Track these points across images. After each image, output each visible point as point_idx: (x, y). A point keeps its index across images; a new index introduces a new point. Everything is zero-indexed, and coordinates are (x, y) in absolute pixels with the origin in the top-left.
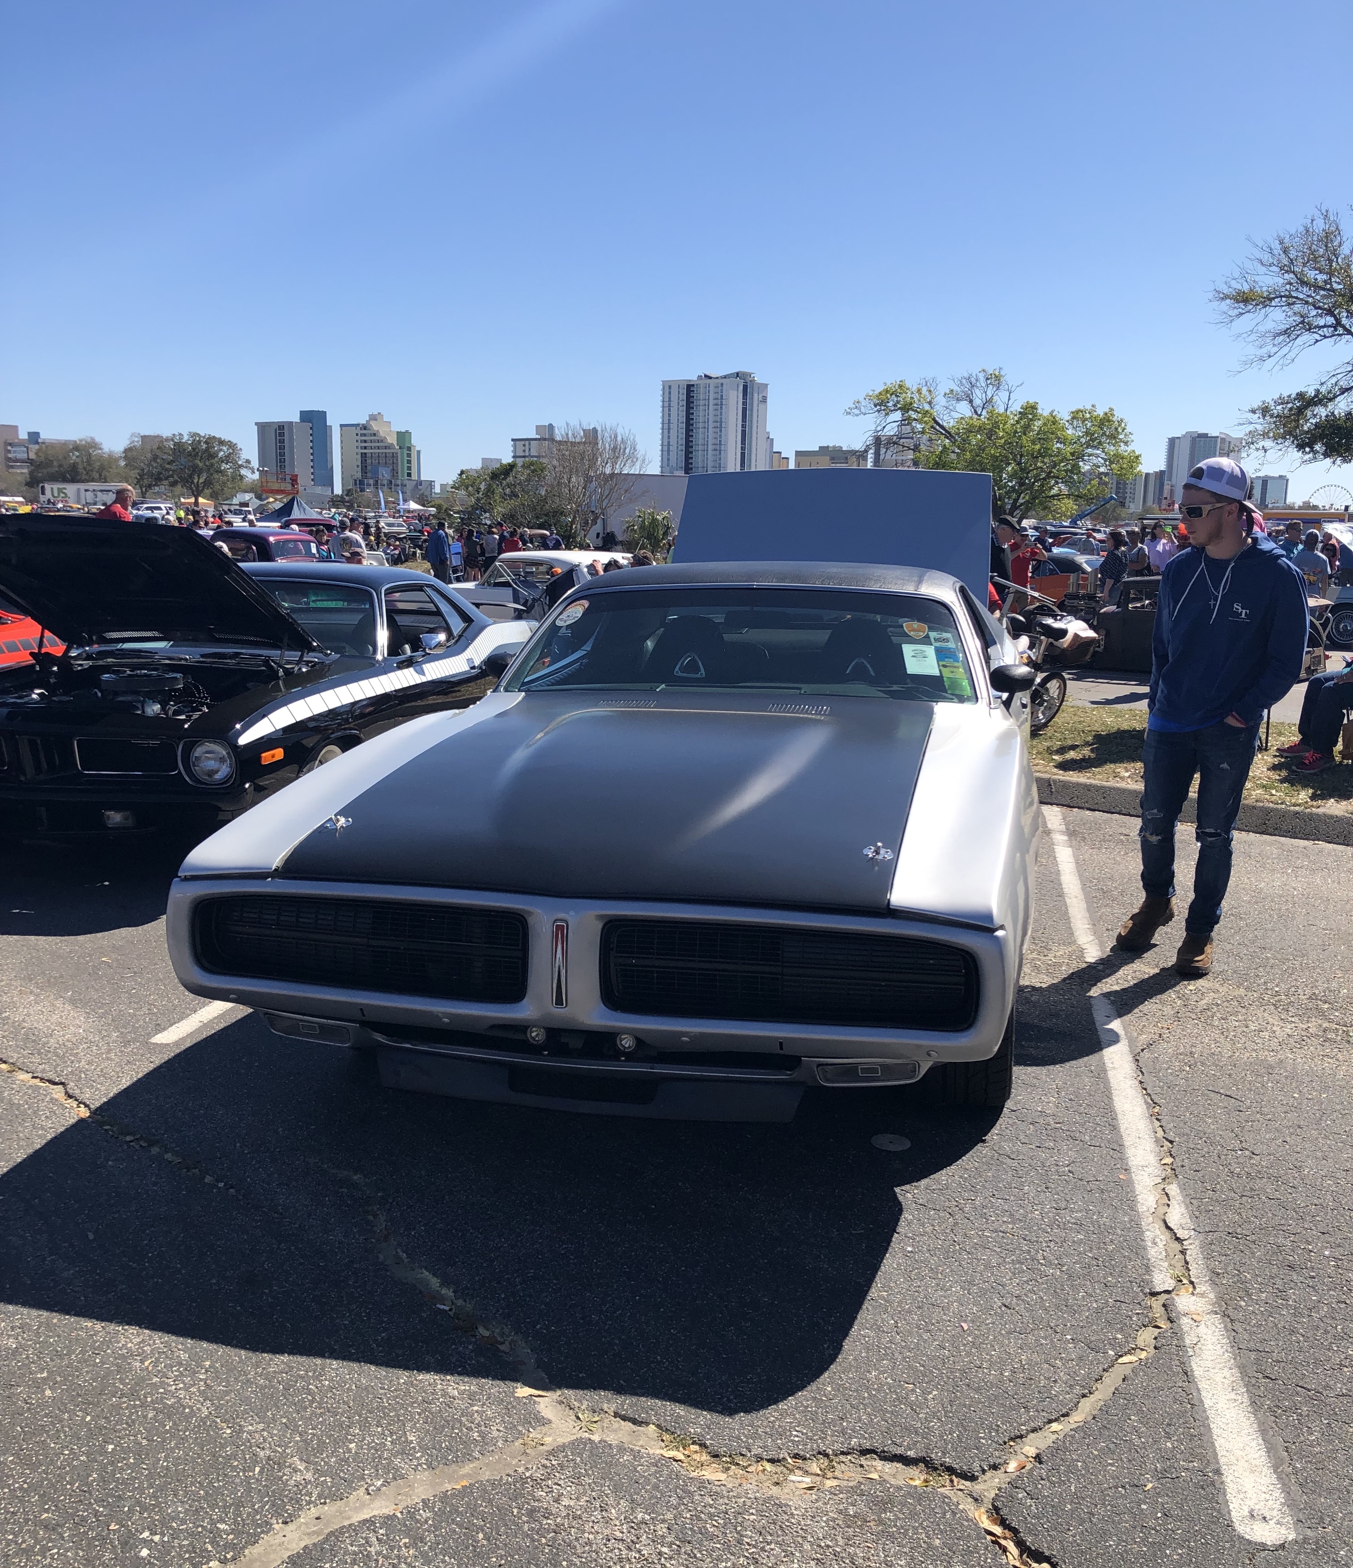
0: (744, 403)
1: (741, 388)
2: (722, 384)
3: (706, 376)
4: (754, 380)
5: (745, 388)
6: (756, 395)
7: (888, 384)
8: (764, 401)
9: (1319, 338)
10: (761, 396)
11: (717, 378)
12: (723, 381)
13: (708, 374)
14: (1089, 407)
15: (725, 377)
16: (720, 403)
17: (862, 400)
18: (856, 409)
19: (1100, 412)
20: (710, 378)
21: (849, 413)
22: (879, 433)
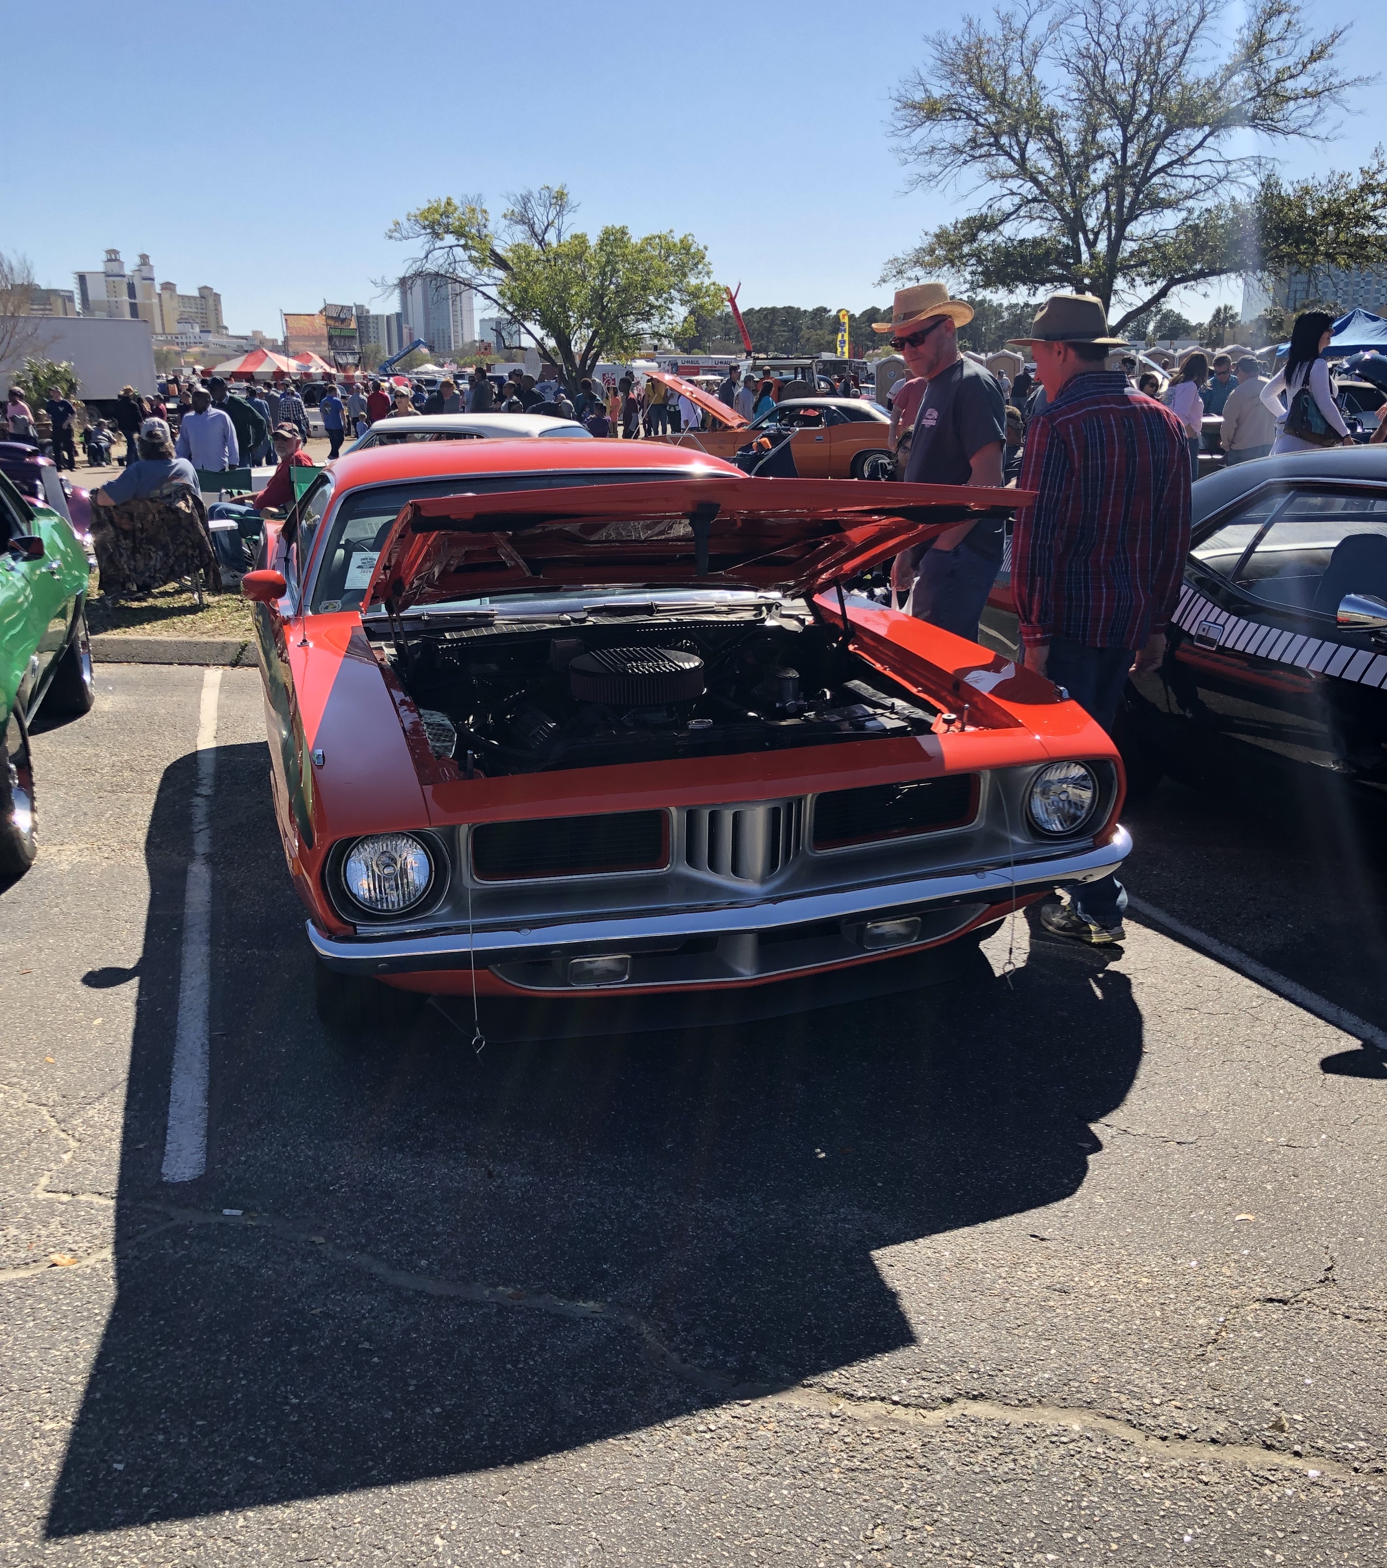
7: (432, 200)
9: (968, 158)
14: (664, 233)
17: (403, 220)
18: (395, 233)
19: (677, 238)
21: (390, 237)
22: (82, 270)
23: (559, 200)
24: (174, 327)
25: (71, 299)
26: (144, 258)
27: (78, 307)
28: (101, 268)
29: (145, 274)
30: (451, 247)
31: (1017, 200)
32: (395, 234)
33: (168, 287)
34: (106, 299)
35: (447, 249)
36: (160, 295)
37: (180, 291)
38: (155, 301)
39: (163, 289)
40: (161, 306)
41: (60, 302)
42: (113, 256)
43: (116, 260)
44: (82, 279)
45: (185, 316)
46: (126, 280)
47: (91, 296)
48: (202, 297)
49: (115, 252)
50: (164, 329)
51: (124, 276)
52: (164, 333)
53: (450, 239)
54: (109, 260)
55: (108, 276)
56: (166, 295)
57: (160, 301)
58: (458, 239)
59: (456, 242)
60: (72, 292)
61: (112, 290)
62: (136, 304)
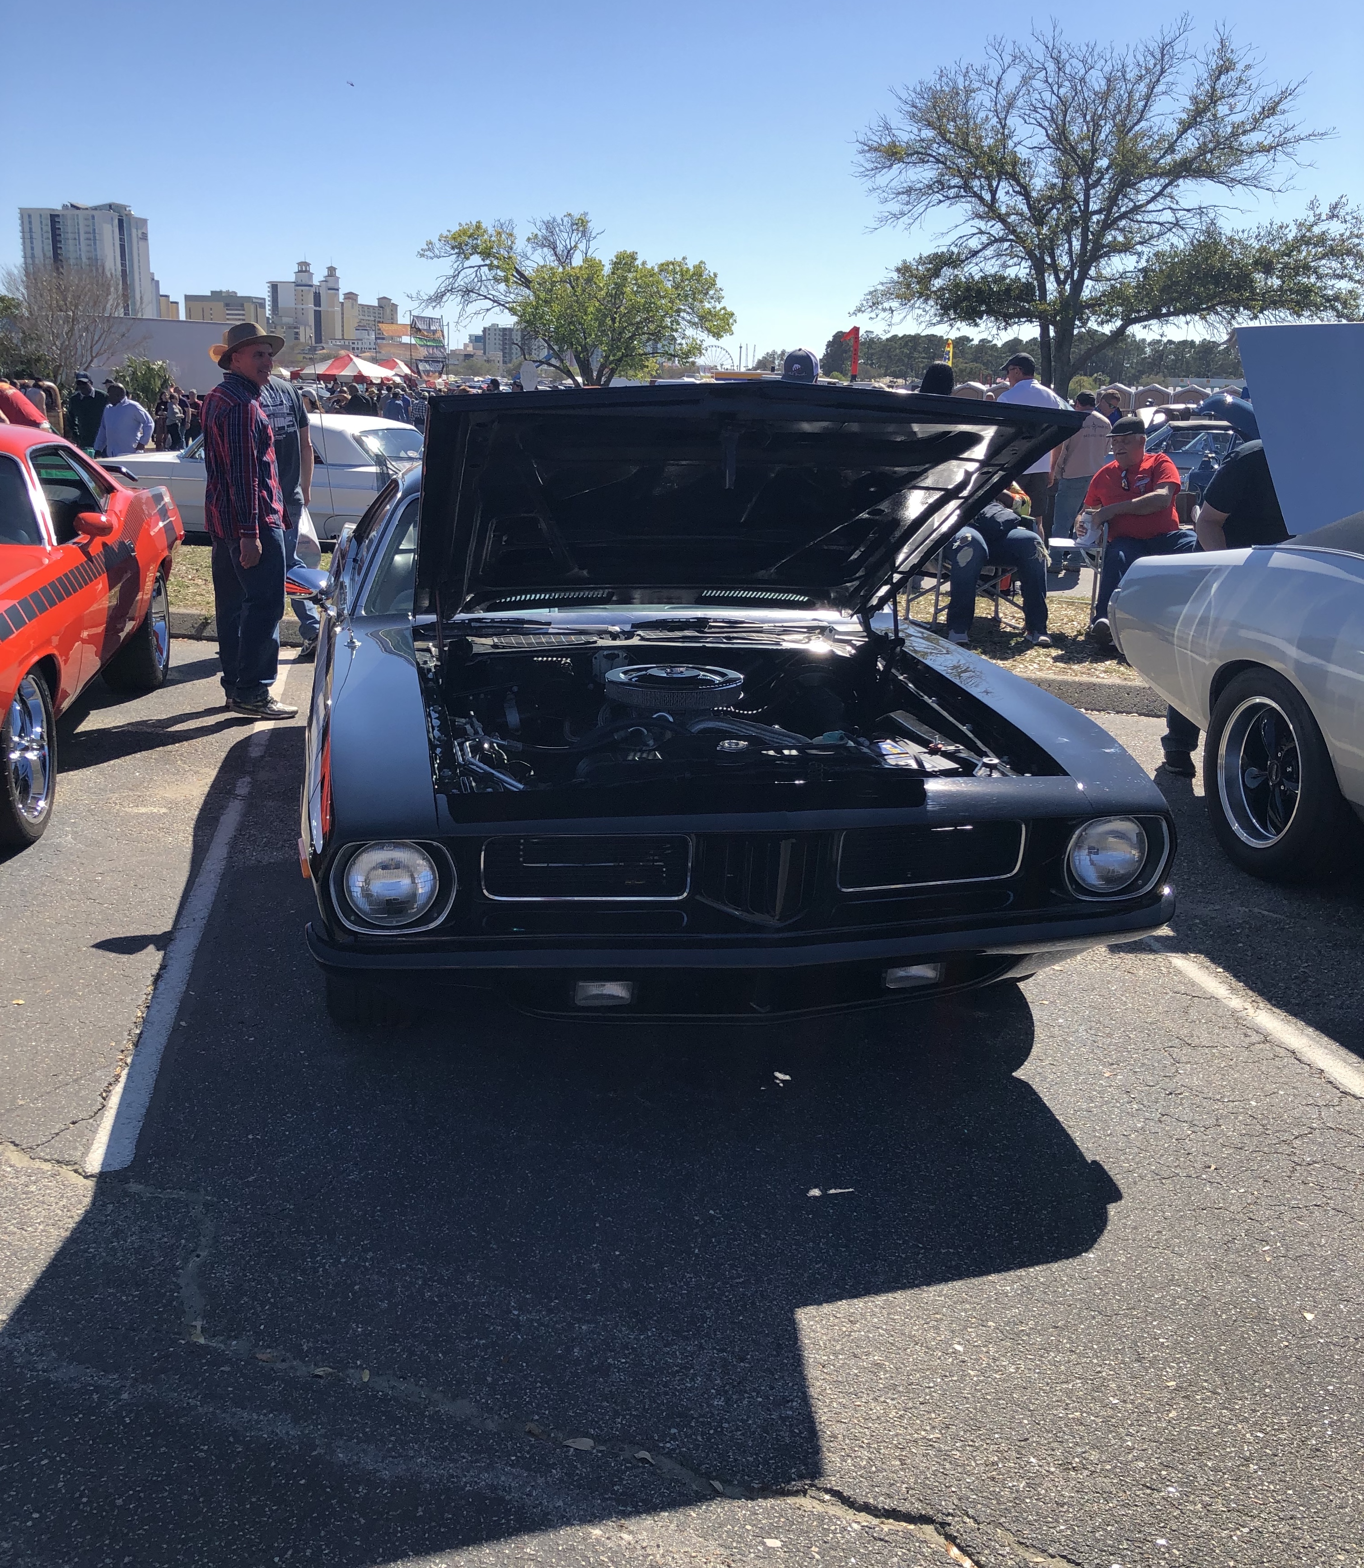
0: (122, 240)
1: (116, 222)
2: (93, 217)
3: (72, 206)
4: (131, 214)
5: (121, 222)
6: (134, 231)
7: (464, 224)
8: (144, 237)
9: (942, 198)
10: (140, 232)
11: (87, 209)
12: (94, 212)
13: (75, 203)
14: (679, 259)
15: (95, 208)
16: (93, 237)
19: (691, 264)
20: (78, 208)
21: (422, 256)
22: (276, 279)
23: (581, 225)
24: (351, 333)
25: (262, 306)
26: (332, 270)
27: (268, 313)
28: (292, 278)
29: (330, 285)
30: (479, 266)
31: (984, 239)
32: (428, 253)
33: (351, 297)
34: (293, 306)
35: (476, 268)
36: (342, 303)
37: (360, 301)
38: (338, 309)
39: (345, 299)
40: (343, 314)
41: (252, 307)
42: (304, 268)
43: (306, 271)
44: (274, 287)
45: (364, 323)
46: (313, 289)
47: (280, 305)
48: (380, 306)
49: (307, 264)
50: (343, 335)
51: (311, 286)
52: (343, 339)
53: (476, 260)
54: (299, 272)
55: (297, 286)
56: (348, 304)
57: (342, 309)
58: (483, 260)
59: (482, 263)
60: (264, 299)
61: (300, 299)
62: (320, 311)
